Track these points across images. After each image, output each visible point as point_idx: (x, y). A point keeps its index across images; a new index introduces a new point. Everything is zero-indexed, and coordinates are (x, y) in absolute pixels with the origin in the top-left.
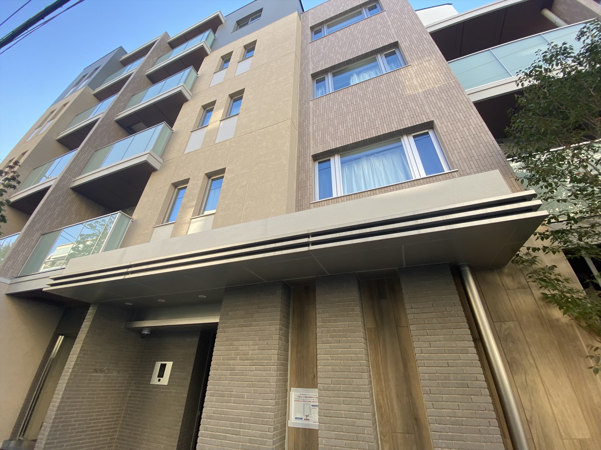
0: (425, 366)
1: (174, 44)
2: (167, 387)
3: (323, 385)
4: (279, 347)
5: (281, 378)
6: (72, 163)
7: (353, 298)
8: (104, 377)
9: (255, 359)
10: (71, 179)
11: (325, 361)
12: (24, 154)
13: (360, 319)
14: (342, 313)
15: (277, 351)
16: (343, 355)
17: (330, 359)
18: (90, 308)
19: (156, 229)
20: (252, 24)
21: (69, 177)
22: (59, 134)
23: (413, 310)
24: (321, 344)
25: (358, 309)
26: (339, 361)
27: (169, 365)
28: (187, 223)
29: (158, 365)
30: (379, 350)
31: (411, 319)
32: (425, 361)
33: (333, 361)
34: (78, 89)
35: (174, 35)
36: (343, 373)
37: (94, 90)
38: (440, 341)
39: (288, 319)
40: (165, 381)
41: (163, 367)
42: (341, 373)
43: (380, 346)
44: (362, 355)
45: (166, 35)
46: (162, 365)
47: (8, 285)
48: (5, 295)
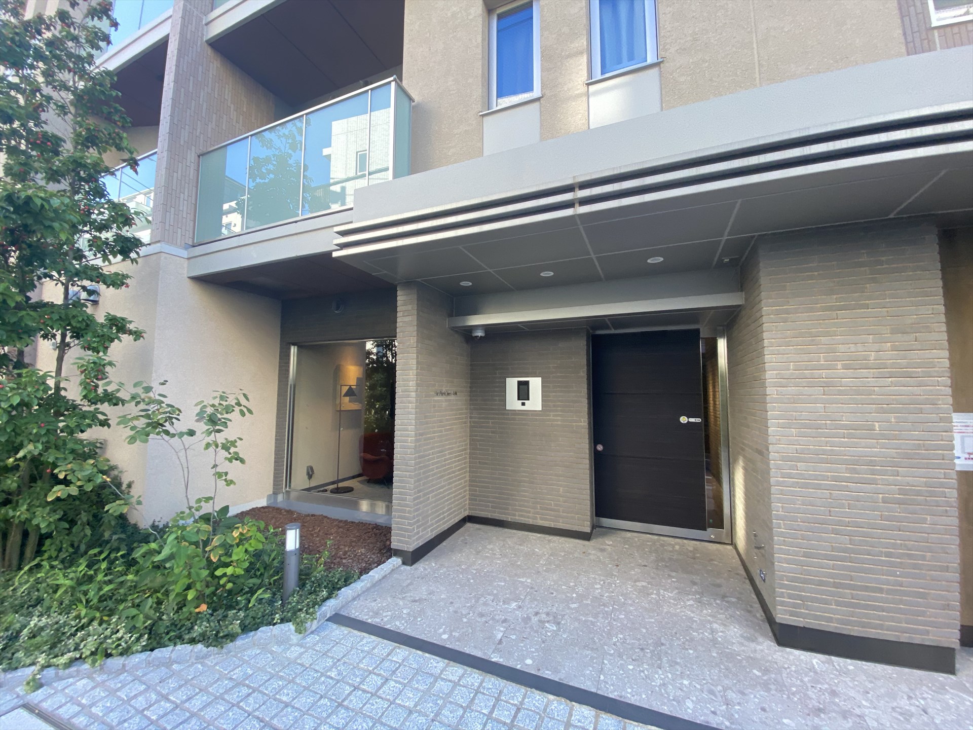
2: (540, 413)
8: (446, 401)
10: (201, 20)
18: (399, 293)
19: (485, 119)
21: (197, 9)
27: (535, 384)
28: (579, 96)
29: (512, 384)
40: (535, 404)
41: (524, 385)
46: (520, 383)
47: (186, 262)
48: (189, 280)
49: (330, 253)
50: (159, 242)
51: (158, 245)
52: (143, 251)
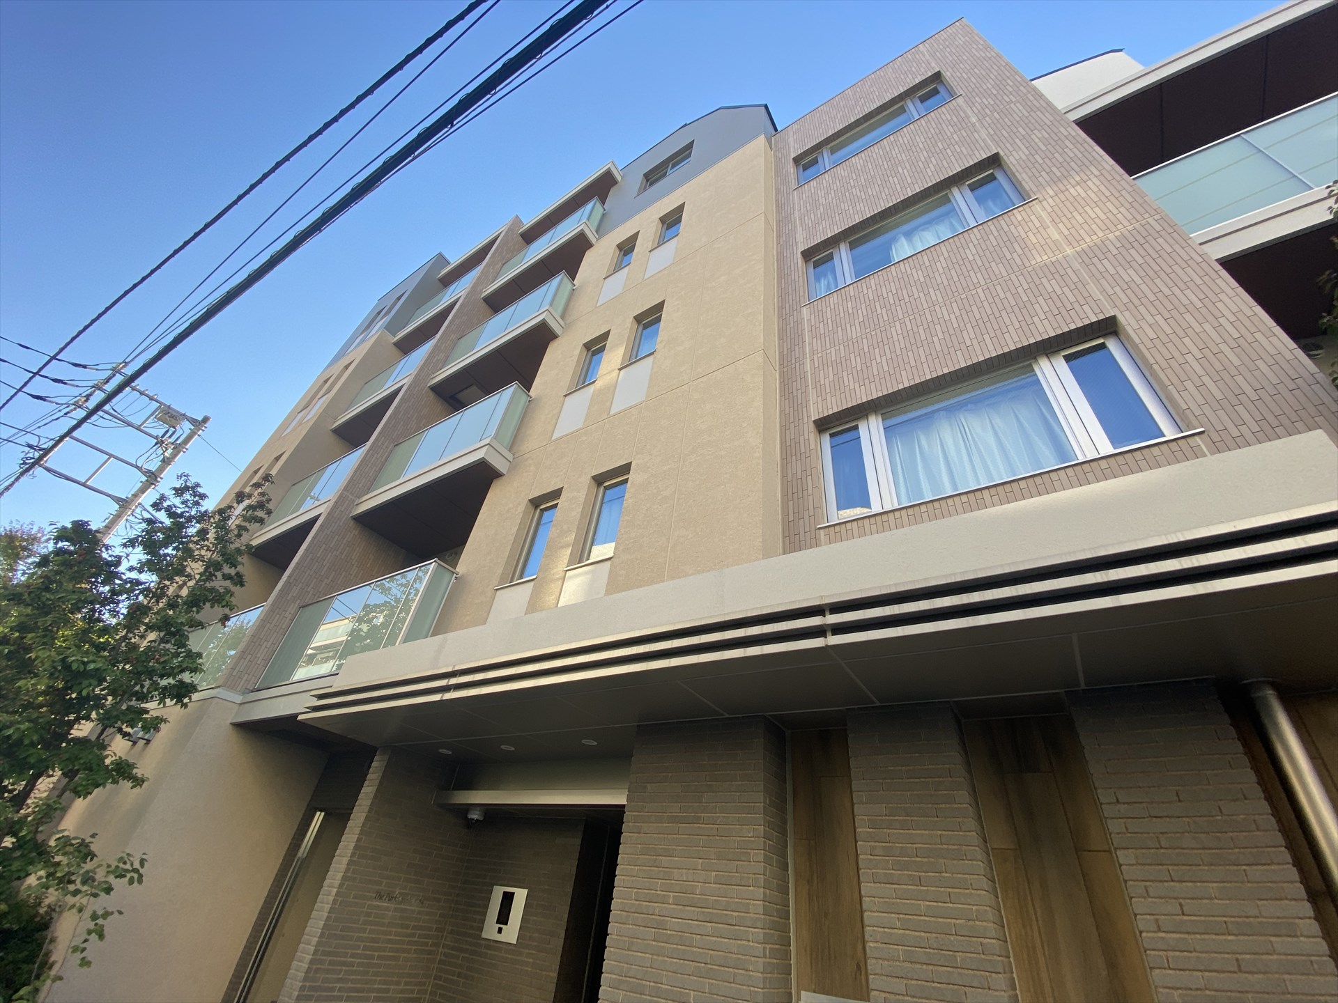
0: (1170, 969)
1: (530, 236)
2: (513, 948)
3: (883, 995)
4: (765, 880)
5: (775, 961)
6: (356, 471)
7: (948, 766)
8: (395, 910)
9: (711, 906)
10: (354, 501)
11: (886, 930)
12: (277, 459)
13: (971, 823)
14: (922, 805)
15: (762, 890)
16: (933, 919)
17: (898, 925)
18: (376, 758)
19: (499, 592)
20: (673, 175)
21: (350, 497)
22: (335, 419)
23: (1122, 808)
24: (873, 885)
25: (963, 798)
26: (922, 934)
27: (521, 895)
28: (558, 579)
29: (498, 892)
30: (1032, 912)
31: (1118, 833)
32: (1171, 953)
33: (907, 932)
34: (369, 336)
35: (529, 220)
36: (936, 968)
37: (394, 335)
38: (1211, 899)
39: (783, 811)
40: (511, 933)
41: (508, 898)
42: (931, 967)
43: (1032, 901)
44: (984, 924)
45: (517, 221)
46: (505, 893)
47: (236, 707)
48: (230, 727)
49: (297, 715)
50: (219, 687)
51: (218, 689)
52: (195, 696)
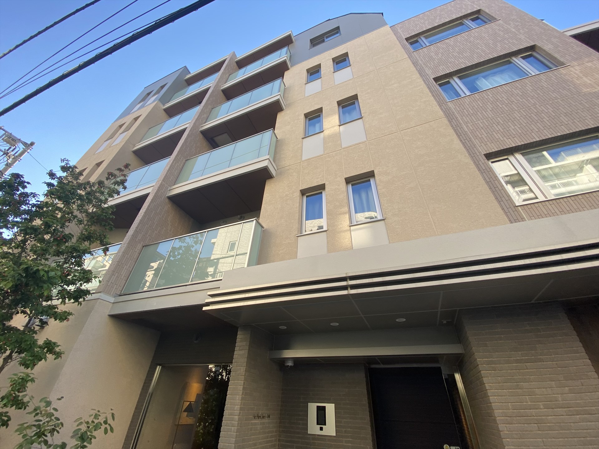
1: (242, 64)
2: (334, 438)
6: (168, 171)
8: (260, 424)
12: (98, 165)
18: (240, 333)
19: (299, 238)
20: (329, 41)
21: (166, 185)
22: (134, 146)
27: (330, 409)
28: (346, 231)
29: (312, 408)
34: (147, 104)
35: (240, 56)
37: (164, 105)
40: (330, 429)
41: (321, 411)
45: (234, 55)
46: (318, 407)
47: (111, 305)
48: (108, 317)
49: (201, 307)
50: (100, 292)
51: (99, 294)
52: (89, 297)
